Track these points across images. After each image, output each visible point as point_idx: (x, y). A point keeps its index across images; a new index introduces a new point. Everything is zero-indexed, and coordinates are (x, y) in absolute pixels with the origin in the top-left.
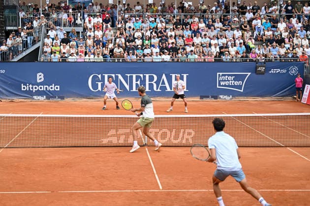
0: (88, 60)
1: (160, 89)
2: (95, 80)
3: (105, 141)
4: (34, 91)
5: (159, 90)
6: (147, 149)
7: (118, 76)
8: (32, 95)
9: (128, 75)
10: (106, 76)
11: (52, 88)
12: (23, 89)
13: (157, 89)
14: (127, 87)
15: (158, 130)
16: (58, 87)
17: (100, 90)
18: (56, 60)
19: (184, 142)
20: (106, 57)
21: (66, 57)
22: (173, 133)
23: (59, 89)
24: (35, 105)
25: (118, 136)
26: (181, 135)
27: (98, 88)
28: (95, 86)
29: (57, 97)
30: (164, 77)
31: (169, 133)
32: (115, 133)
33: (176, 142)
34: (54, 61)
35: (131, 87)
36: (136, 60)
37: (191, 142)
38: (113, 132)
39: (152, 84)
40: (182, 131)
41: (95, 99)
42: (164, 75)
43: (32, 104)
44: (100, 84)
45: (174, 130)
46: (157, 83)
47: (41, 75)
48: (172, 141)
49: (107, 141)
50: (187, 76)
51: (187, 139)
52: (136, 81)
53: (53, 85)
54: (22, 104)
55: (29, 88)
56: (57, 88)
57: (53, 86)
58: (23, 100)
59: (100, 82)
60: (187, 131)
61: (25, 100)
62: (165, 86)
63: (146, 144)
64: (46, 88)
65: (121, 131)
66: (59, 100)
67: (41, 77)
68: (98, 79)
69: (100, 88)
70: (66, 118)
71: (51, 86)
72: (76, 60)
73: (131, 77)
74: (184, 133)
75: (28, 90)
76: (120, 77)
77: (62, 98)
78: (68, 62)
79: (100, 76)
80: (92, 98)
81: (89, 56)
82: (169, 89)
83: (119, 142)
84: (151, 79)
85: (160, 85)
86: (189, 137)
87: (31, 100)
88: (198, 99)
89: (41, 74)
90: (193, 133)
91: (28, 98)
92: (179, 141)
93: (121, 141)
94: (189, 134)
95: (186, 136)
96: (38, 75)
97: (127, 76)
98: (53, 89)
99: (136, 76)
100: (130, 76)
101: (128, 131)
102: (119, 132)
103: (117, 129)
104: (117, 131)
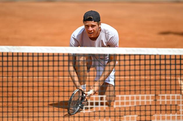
101: (146, 99)
102: (117, 104)
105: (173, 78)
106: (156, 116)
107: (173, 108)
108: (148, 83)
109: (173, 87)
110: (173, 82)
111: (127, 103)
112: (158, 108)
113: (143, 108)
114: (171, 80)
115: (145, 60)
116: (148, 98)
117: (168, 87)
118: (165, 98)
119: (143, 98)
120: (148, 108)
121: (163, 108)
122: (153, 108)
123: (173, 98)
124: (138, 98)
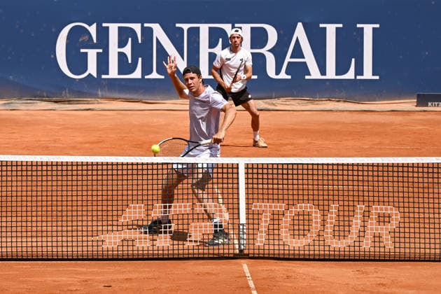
1: (287, 73)
2: (77, 42)
3: (111, 241)
5: (283, 75)
6: (245, 268)
7: (151, 30)
9: (186, 27)
10: (113, 29)
13: (278, 72)
14: (182, 65)
15: (280, 207)
17: (95, 75)
19: (367, 245)
22: (332, 217)
26: (357, 222)
27: (86, 69)
28: (77, 62)
30: (300, 32)
31: (316, 216)
32: (143, 216)
33: (339, 245)
37: (389, 245)
38: (135, 212)
39: (263, 56)
40: (361, 208)
41: (78, 102)
42: (300, 25)
44: (92, 55)
45: (334, 208)
46: (279, 52)
48: (328, 241)
49: (118, 241)
50: (374, 29)
51: (377, 238)
52: (211, 46)
59: (93, 47)
60: (377, 209)
62: (305, 63)
63: (241, 251)
68: (86, 38)
69: (92, 69)
73: (194, 33)
74: (366, 215)
76: (158, 31)
79: (93, 29)
80: (69, 102)
82: (315, 73)
83: (158, 243)
84: (259, 39)
85: (288, 59)
86: (384, 230)
88: (409, 104)
90: (396, 216)
92: (349, 241)
93: (164, 243)
94: (383, 219)
95: (372, 226)
97: (181, 30)
99: (210, 28)
100: (190, 30)
102: (155, 212)
103: (150, 203)
104: (150, 207)
106: (193, 224)
108: (185, 191)
110: (210, 191)
112: (196, 216)
113: (180, 217)
116: (185, 206)
119: (180, 207)
120: (186, 217)
121: (201, 217)
122: (191, 217)
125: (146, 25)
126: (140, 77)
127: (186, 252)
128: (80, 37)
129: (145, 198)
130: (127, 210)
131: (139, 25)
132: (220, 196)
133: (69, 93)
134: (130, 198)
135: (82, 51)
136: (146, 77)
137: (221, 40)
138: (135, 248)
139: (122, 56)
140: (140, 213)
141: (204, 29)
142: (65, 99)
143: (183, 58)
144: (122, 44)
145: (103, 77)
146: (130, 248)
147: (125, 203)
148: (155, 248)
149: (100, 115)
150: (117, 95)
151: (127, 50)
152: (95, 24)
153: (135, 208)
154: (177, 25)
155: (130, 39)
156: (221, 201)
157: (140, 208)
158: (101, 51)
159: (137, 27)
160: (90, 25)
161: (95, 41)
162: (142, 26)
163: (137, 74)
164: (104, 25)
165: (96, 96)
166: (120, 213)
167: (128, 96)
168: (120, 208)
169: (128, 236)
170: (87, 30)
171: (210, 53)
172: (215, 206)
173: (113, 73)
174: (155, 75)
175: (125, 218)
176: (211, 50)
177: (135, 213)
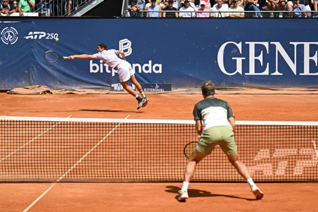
0: (217, 15)
2: (230, 53)
4: (113, 75)
7: (274, 46)
8: (110, 83)
9: (295, 44)
10: (252, 45)
11: (147, 68)
12: (92, 71)
14: (293, 67)
16: (160, 66)
17: (241, 73)
18: (156, 15)
20: (252, 9)
21: (175, 9)
23: (160, 71)
24: (115, 100)
25: (275, 162)
27: (236, 70)
28: (230, 65)
29: (157, 86)
32: (268, 156)
34: (152, 15)
35: (300, 67)
36: (310, 14)
41: (231, 89)
43: (109, 100)
44: (239, 61)
47: (126, 44)
49: (253, 171)
52: (310, 56)
53: (150, 62)
54: (91, 98)
55: (104, 67)
56: (157, 68)
57: (150, 65)
58: (93, 91)
61: (97, 92)
64: (137, 68)
65: (279, 152)
66: (162, 91)
67: (126, 47)
68: (236, 51)
69: (239, 69)
70: (175, 125)
71: (146, 65)
72: (194, 14)
73: (300, 48)
75: (102, 71)
76: (279, 47)
77: (168, 88)
78: (179, 18)
79: (239, 46)
80: (226, 89)
81: (219, 7)
83: (276, 173)
87: (107, 91)
89: (125, 40)
91: (101, 86)
93: (281, 172)
96: (122, 42)
97: (293, 46)
98: (150, 71)
100: (298, 46)
101: (293, 151)
102: (276, 154)
103: (273, 149)
104: (272, 151)
105: (309, 139)
106: (298, 161)
107: (309, 157)
108: (294, 142)
109: (309, 145)
110: (309, 142)
111: (282, 154)
112: (300, 157)
113: (291, 157)
114: (307, 140)
115: (292, 128)
116: (294, 151)
117: (306, 145)
118: (304, 151)
119: (291, 151)
120: (294, 157)
121: (303, 157)
122: (297, 157)
123: (309, 151)
124: (288, 151)
125: (271, 43)
126: (268, 74)
127: (294, 178)
128: (232, 50)
129: (269, 146)
130: (259, 153)
131: (268, 43)
132: (315, 145)
133: (225, 84)
134: (260, 146)
135: (233, 58)
136: (272, 74)
137: (317, 52)
138: (263, 176)
139: (257, 61)
140: (266, 155)
141: (307, 45)
142: (223, 87)
143: (294, 63)
144: (257, 54)
145: (246, 74)
146: (261, 176)
147: (257, 149)
148: (275, 176)
149: (244, 97)
150: (255, 85)
151: (260, 58)
152: (241, 43)
153: (263, 152)
154: (291, 43)
155: (262, 52)
156: (315, 148)
157: (266, 152)
158: (244, 58)
159: (266, 44)
160: (238, 43)
161: (241, 53)
162: (269, 44)
163: (266, 72)
164: (246, 43)
165: (242, 86)
166: (254, 155)
167: (261, 86)
168: (254, 152)
169: (259, 168)
170: (236, 46)
171: (310, 60)
172: (312, 151)
173: (252, 72)
174: (277, 73)
175: (257, 158)
176: (311, 58)
177: (263, 155)
